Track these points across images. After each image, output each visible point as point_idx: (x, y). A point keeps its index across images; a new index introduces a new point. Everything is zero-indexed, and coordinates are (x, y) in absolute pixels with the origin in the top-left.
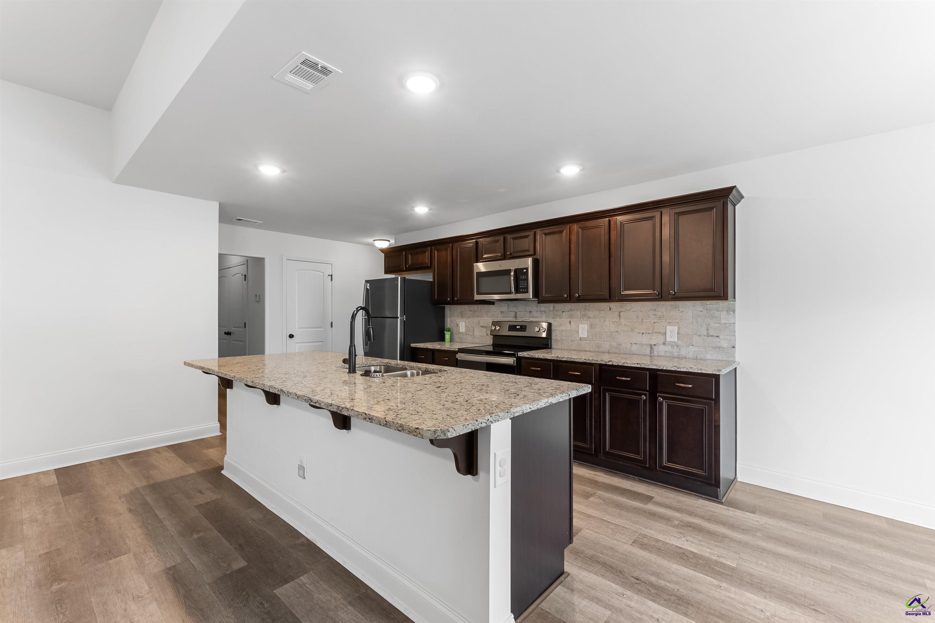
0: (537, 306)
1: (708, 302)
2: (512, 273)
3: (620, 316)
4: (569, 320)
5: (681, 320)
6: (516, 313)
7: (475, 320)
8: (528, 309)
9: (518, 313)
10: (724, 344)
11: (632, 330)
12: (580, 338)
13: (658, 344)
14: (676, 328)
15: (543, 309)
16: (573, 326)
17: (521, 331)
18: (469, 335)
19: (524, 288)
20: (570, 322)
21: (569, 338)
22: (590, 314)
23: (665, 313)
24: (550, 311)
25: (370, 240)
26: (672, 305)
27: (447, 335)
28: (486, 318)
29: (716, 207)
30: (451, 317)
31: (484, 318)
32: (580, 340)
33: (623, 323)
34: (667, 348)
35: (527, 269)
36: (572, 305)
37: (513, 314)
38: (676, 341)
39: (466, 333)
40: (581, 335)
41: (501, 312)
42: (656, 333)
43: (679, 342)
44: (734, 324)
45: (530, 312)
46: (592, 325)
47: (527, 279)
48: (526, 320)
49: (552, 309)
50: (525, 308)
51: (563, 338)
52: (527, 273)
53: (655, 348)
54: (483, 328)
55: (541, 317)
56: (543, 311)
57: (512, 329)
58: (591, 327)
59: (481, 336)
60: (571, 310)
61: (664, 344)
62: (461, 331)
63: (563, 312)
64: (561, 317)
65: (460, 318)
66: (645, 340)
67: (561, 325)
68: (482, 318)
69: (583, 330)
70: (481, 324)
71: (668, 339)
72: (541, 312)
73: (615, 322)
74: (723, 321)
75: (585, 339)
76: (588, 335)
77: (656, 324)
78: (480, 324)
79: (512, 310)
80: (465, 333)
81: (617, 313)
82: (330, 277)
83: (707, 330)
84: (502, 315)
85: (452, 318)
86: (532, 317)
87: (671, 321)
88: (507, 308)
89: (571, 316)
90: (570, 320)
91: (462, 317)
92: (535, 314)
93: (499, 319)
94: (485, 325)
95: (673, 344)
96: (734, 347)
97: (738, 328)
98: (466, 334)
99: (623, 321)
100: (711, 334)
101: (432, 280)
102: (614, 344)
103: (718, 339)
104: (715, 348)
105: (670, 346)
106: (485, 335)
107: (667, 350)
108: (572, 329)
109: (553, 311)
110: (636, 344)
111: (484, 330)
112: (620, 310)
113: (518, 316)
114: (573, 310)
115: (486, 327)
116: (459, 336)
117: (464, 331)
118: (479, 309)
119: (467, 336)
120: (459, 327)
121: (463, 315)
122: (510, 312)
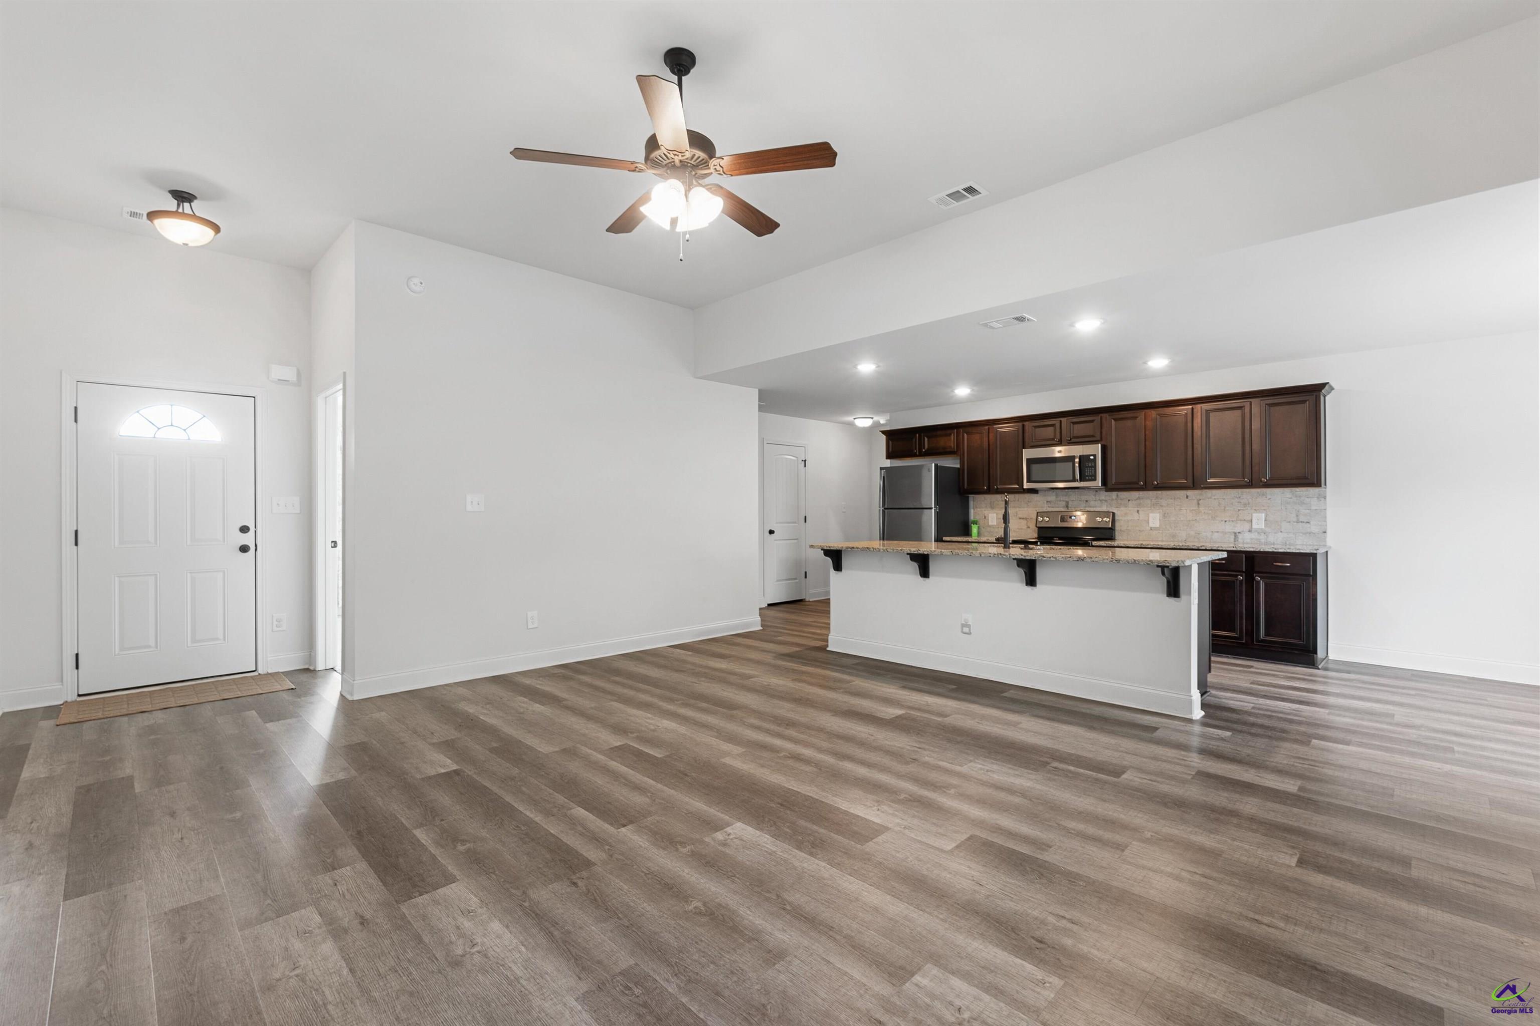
0: (1095, 495)
1: (1298, 489)
2: (1077, 460)
3: (1198, 504)
4: (1136, 509)
5: (1269, 507)
6: (1067, 503)
8: (1084, 498)
9: (1070, 503)
10: (1314, 528)
11: (1214, 518)
12: (1151, 527)
13: (1243, 531)
14: (1263, 515)
15: (1103, 498)
16: (1142, 515)
19: (1091, 476)
20: (1138, 511)
21: (1137, 528)
22: (1163, 502)
23: (1250, 500)
24: (1112, 500)
25: (850, 419)
26: (1258, 493)
27: (974, 529)
28: (1025, 509)
29: (1308, 400)
30: (976, 507)
31: (1023, 509)
32: (1151, 531)
33: (1203, 512)
34: (1254, 535)
35: (1095, 456)
36: (1141, 493)
37: (1064, 503)
38: (1263, 527)
40: (1151, 525)
41: (1047, 502)
42: (1241, 520)
43: (1267, 530)
44: (1325, 510)
45: (1087, 501)
46: (1165, 514)
47: (1095, 467)
49: (1114, 497)
51: (1129, 528)
52: (1095, 460)
53: (1240, 536)
54: (1022, 520)
56: (1103, 500)
57: (1065, 520)
58: (1164, 516)
59: (1019, 529)
60: (1139, 498)
61: (1250, 531)
62: (990, 524)
63: (1129, 500)
64: (1127, 506)
65: (988, 508)
66: (1229, 528)
67: (1126, 514)
68: (1021, 509)
69: (1154, 519)
70: (1020, 516)
71: (1255, 526)
72: (1101, 501)
73: (1193, 510)
74: (1313, 508)
75: (1154, 529)
76: (1160, 525)
77: (1240, 512)
78: (1018, 516)
79: (1062, 499)
80: (997, 527)
81: (1196, 501)
82: (803, 462)
83: (1297, 516)
84: (1050, 505)
85: (979, 509)
86: (1091, 507)
87: (1257, 508)
88: (1054, 497)
89: (1139, 505)
90: (1138, 509)
91: (992, 508)
92: (1092, 503)
93: (1046, 509)
94: (1028, 517)
95: (1259, 532)
96: (1325, 532)
97: (1329, 513)
99: (1201, 509)
100: (1301, 520)
101: (958, 466)
102: (1192, 533)
103: (1308, 525)
104: (1305, 534)
105: (1256, 534)
106: (1026, 527)
107: (1253, 537)
108: (1141, 519)
109: (1116, 499)
110: (1218, 532)
111: (1024, 522)
112: (1198, 497)
113: (1070, 506)
114: (1142, 498)
115: (1026, 519)
116: (988, 529)
117: (996, 524)
118: (1017, 498)
119: (1000, 529)
120: (989, 519)
121: (994, 505)
122: (1059, 502)
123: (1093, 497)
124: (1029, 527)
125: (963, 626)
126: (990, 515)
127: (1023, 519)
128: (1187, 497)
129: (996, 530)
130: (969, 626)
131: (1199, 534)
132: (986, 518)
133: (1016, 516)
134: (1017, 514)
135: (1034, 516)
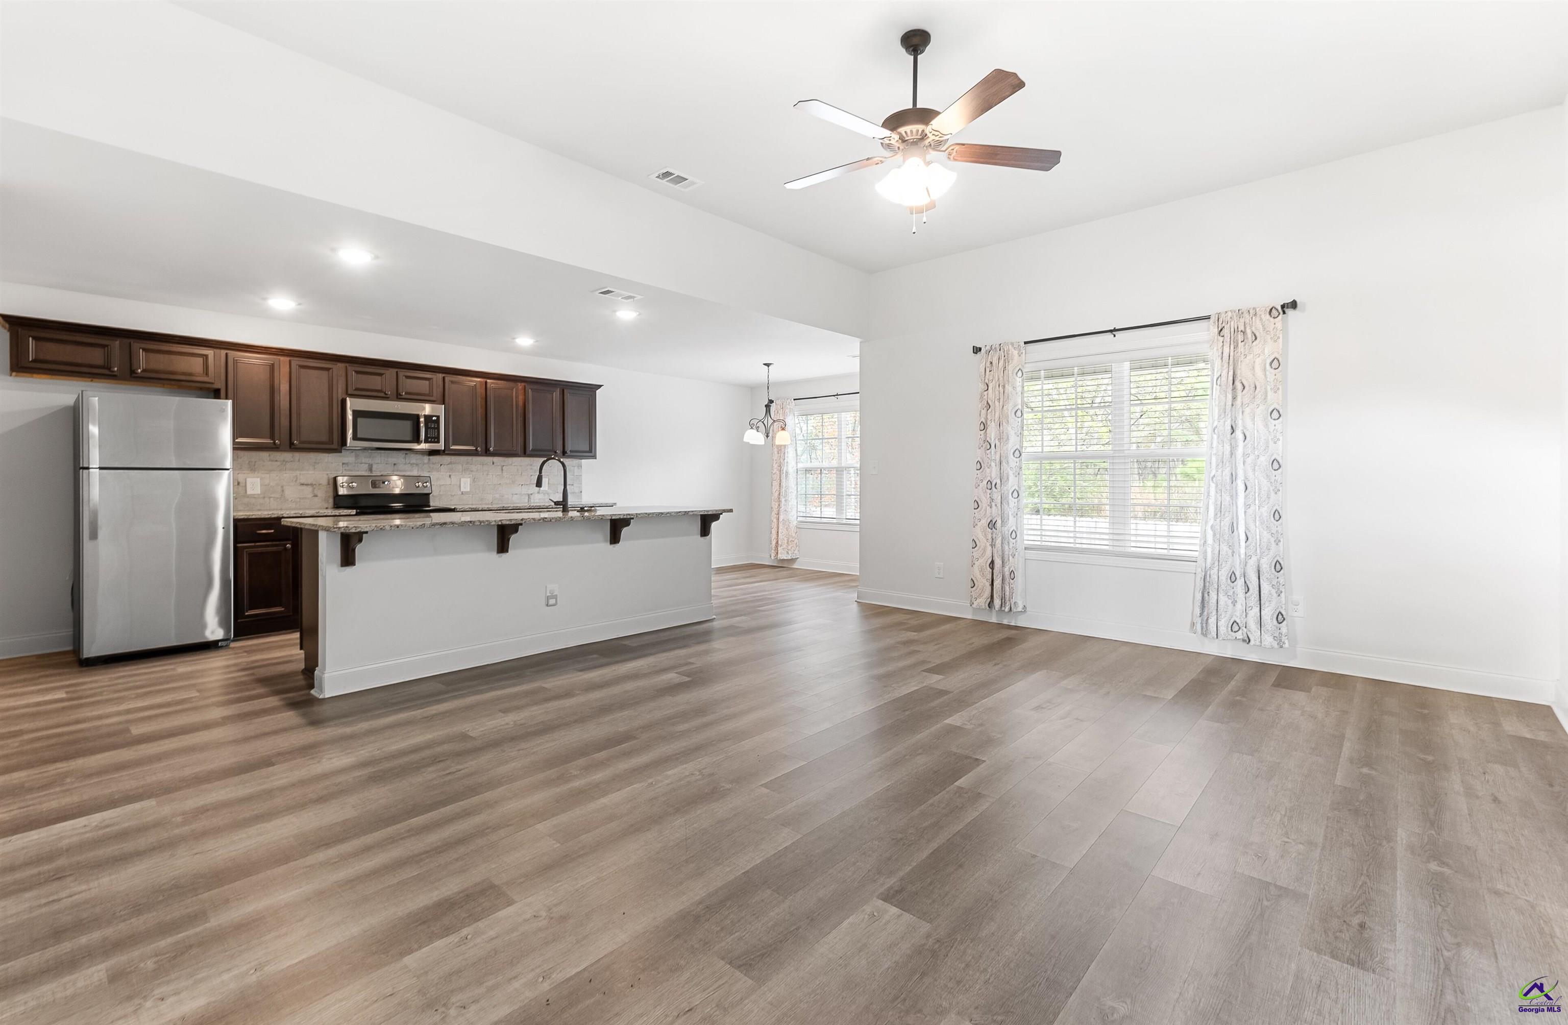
0: (405, 458)
2: (422, 419)
3: (502, 470)
4: (448, 474)
5: (550, 473)
6: (370, 465)
7: (285, 475)
8: (393, 460)
9: (375, 467)
11: (513, 482)
12: (462, 492)
13: (534, 494)
14: (547, 479)
15: (414, 461)
16: (454, 480)
18: (272, 499)
20: (450, 476)
21: (449, 493)
22: (473, 468)
24: (424, 464)
28: (310, 472)
29: (588, 392)
31: (307, 472)
32: (462, 494)
33: (505, 476)
34: (541, 496)
35: (438, 417)
37: (366, 466)
38: (547, 490)
39: (264, 496)
40: (462, 490)
41: (343, 464)
43: (550, 491)
45: (395, 464)
46: (475, 478)
47: (438, 428)
49: (426, 461)
51: (441, 493)
52: (437, 421)
53: (532, 497)
54: (304, 487)
55: (411, 471)
56: (414, 464)
58: (474, 480)
59: (300, 498)
60: (451, 463)
61: (539, 493)
62: (249, 492)
63: (441, 465)
64: (438, 470)
65: (248, 472)
66: (525, 491)
67: (438, 479)
68: (304, 472)
69: (466, 484)
70: (303, 481)
71: (542, 489)
72: (411, 464)
73: (498, 475)
74: (575, 474)
75: (467, 493)
76: (471, 490)
77: (532, 477)
78: (298, 482)
79: (363, 461)
80: (261, 496)
81: (500, 467)
84: (347, 468)
88: (353, 459)
89: (451, 470)
90: (450, 473)
91: (252, 469)
92: (412, 467)
93: (340, 472)
94: (310, 482)
96: (582, 493)
97: (584, 477)
98: (264, 498)
99: (505, 474)
102: (497, 496)
103: (573, 487)
105: (543, 495)
106: (310, 496)
107: (541, 498)
108: (452, 483)
109: (428, 463)
110: (516, 494)
111: (309, 489)
112: (503, 464)
113: (373, 469)
114: (454, 463)
115: (312, 485)
116: (246, 500)
117: (259, 492)
118: (297, 459)
119: (267, 500)
120: (246, 486)
121: (256, 466)
122: (359, 465)
123: (403, 460)
124: (316, 496)
125: (548, 598)
126: (249, 481)
127: (307, 485)
128: (493, 463)
129: (261, 501)
130: (555, 597)
132: (241, 484)
133: (296, 481)
134: (297, 478)
135: (324, 481)
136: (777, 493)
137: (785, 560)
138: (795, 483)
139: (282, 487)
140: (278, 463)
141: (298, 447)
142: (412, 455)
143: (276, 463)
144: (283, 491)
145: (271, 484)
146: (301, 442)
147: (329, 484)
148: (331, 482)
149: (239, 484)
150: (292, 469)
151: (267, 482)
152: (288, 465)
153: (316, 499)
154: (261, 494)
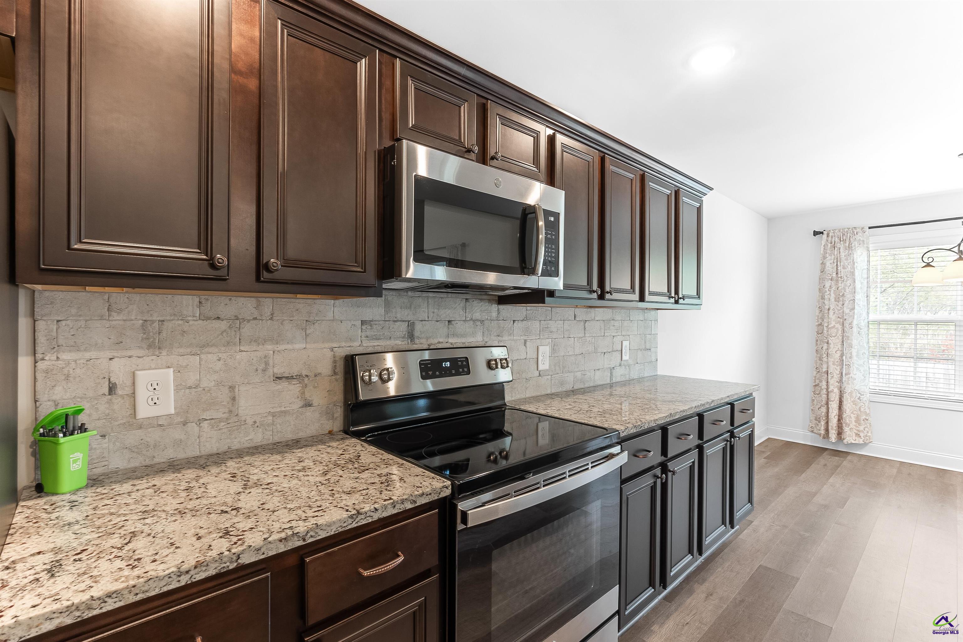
0: (465, 308)
3: (585, 328)
4: (523, 339)
5: (630, 331)
6: (411, 325)
7: (238, 356)
9: (418, 327)
10: (652, 356)
11: (594, 349)
12: (540, 371)
13: (614, 366)
16: (531, 349)
17: (458, 374)
18: (205, 424)
20: (525, 341)
21: (523, 375)
22: (553, 325)
23: (620, 323)
28: (297, 346)
31: (289, 347)
32: (540, 375)
33: (587, 340)
34: (622, 370)
35: (556, 216)
36: (529, 308)
37: (404, 327)
38: (628, 359)
39: (185, 417)
40: (539, 366)
41: (363, 323)
42: (613, 351)
43: (630, 361)
44: (657, 334)
45: (449, 321)
46: (554, 345)
48: (439, 343)
49: (494, 314)
50: (436, 311)
53: (612, 372)
54: (284, 384)
55: (473, 334)
57: (430, 373)
58: (553, 348)
59: (274, 415)
60: (526, 319)
61: (619, 365)
63: (514, 321)
64: (511, 333)
65: (141, 353)
66: (606, 362)
68: (282, 347)
69: (544, 356)
70: (279, 370)
71: (623, 358)
73: (579, 338)
75: (545, 372)
76: (550, 366)
77: (614, 339)
78: (270, 372)
79: (399, 316)
80: (179, 419)
81: (582, 323)
84: (369, 333)
85: (65, 356)
86: (454, 335)
87: (624, 334)
88: (382, 311)
89: (527, 331)
90: (525, 338)
92: (459, 327)
93: (357, 344)
94: (295, 371)
95: (626, 365)
96: (657, 360)
97: (659, 339)
98: (185, 424)
100: (647, 347)
102: (579, 375)
103: (650, 353)
105: (624, 368)
106: (297, 404)
107: (620, 372)
108: (528, 357)
110: (598, 370)
111: (294, 388)
112: (585, 318)
113: (416, 334)
114: (530, 318)
115: (299, 377)
116: (135, 436)
117: (173, 411)
118: (267, 311)
119: (193, 428)
120: (133, 394)
121: (164, 334)
122: (391, 323)
123: (462, 312)
124: (308, 405)
126: (144, 377)
127: (289, 378)
128: (575, 317)
129: (177, 434)
131: (584, 375)
132: (120, 392)
133: (264, 370)
134: (267, 364)
135: (325, 368)
136: (839, 353)
137: (852, 444)
138: (867, 340)
139: (232, 388)
140: (223, 325)
141: (276, 276)
142: (476, 303)
143: (216, 324)
144: (234, 399)
145: (205, 384)
146: (289, 264)
147: (335, 373)
148: (340, 368)
149: (112, 389)
150: (255, 340)
151: (192, 378)
152: (247, 330)
153: (309, 413)
154: (177, 414)
